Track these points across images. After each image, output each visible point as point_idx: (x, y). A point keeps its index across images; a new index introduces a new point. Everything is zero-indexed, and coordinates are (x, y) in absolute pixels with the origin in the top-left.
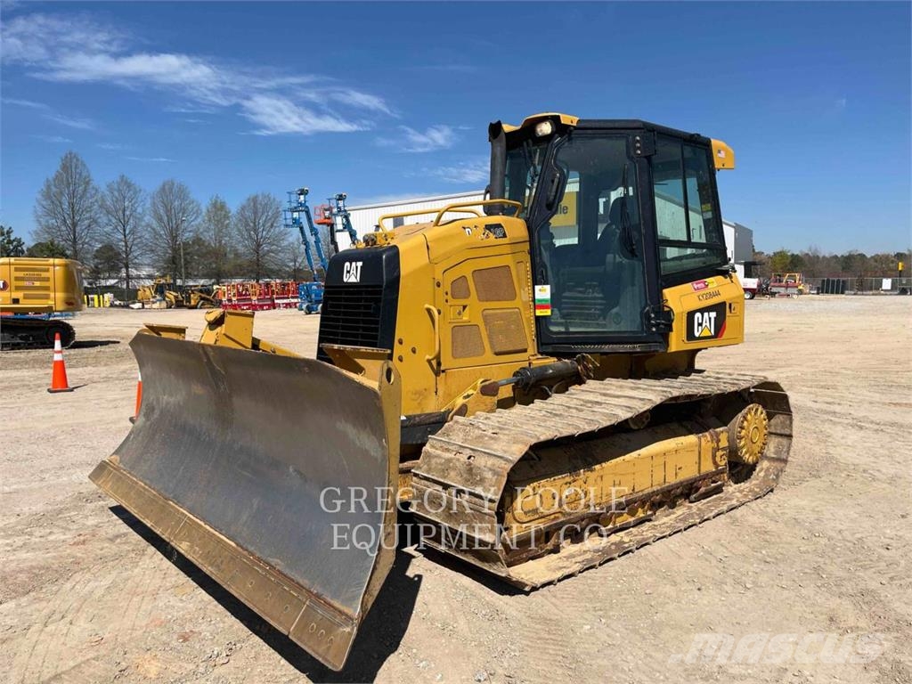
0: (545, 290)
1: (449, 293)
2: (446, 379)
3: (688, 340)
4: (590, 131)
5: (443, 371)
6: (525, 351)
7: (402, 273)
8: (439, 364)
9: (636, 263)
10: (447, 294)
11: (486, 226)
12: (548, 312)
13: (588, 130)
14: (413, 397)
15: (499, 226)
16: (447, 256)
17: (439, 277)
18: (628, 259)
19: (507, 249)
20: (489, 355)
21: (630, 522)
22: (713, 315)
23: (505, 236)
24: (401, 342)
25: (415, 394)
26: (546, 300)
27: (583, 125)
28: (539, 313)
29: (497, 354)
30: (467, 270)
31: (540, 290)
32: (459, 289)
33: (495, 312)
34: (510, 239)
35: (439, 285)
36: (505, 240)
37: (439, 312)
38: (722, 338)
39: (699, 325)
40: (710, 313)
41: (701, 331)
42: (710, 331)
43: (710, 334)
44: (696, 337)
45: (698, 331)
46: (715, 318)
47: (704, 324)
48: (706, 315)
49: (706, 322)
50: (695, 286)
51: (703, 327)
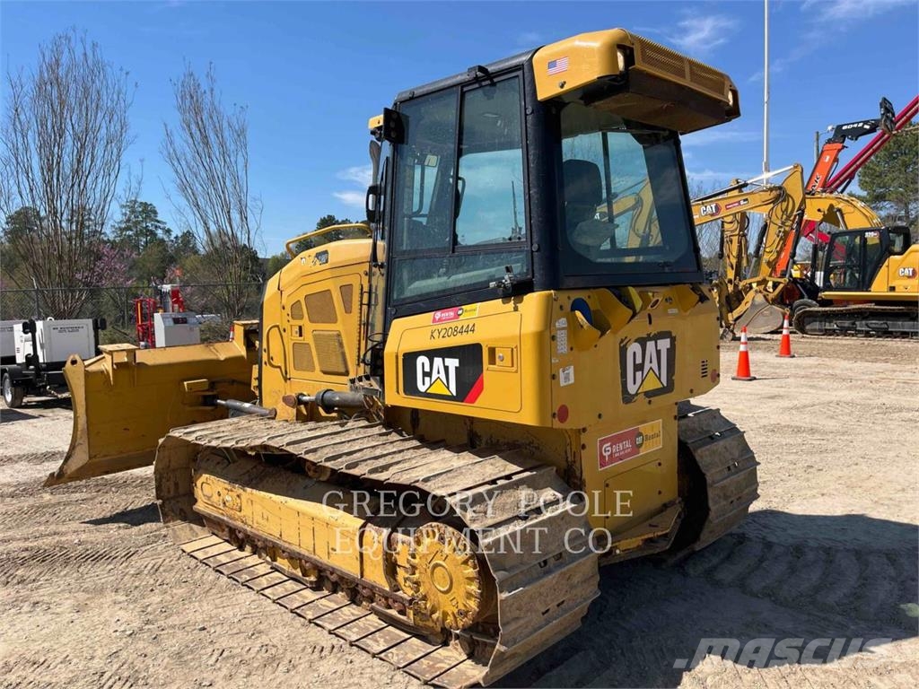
3: (405, 392)
5: (290, 379)
6: (346, 375)
8: (286, 372)
10: (288, 315)
11: (316, 254)
15: (326, 252)
16: (290, 284)
17: (284, 301)
19: (328, 274)
20: (318, 373)
22: (453, 363)
23: (327, 262)
24: (265, 351)
29: (325, 373)
30: (301, 295)
32: (296, 310)
33: (321, 333)
34: (331, 264)
35: (284, 308)
36: (327, 266)
37: (285, 330)
38: (475, 404)
39: (425, 374)
40: (446, 359)
41: (431, 385)
42: (448, 388)
43: (446, 392)
44: (420, 392)
45: (424, 384)
46: (456, 368)
47: (435, 376)
48: (438, 361)
49: (439, 373)
50: (438, 315)
51: (433, 379)
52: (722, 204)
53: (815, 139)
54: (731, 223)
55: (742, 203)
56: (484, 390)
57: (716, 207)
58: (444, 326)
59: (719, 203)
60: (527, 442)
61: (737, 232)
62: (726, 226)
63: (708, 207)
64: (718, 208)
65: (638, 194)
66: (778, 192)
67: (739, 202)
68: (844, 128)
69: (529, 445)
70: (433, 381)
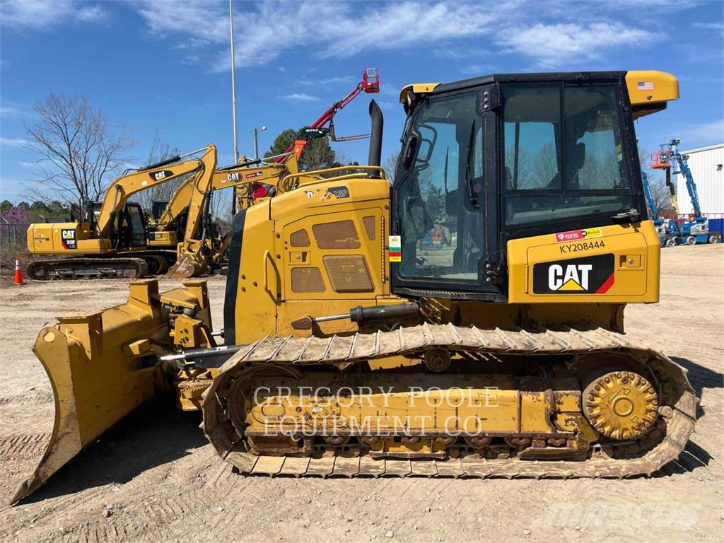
0: (397, 240)
1: (289, 242)
2: (286, 308)
3: (535, 291)
4: (444, 95)
5: (284, 301)
6: (372, 290)
7: (245, 228)
8: (279, 295)
9: (478, 215)
10: (286, 243)
11: (329, 189)
12: (398, 259)
13: (443, 94)
14: (255, 317)
15: (344, 188)
16: (288, 214)
17: (279, 229)
18: (471, 211)
19: (351, 207)
20: (329, 292)
21: (406, 455)
22: (586, 269)
23: (348, 196)
24: (244, 278)
25: (257, 316)
26: (397, 249)
27: (442, 89)
28: (392, 259)
29: (339, 291)
30: (308, 225)
31: (393, 240)
32: (298, 238)
33: (338, 257)
34: (353, 198)
35: (279, 236)
36: (347, 200)
37: (279, 257)
38: (606, 294)
39: (557, 277)
40: (579, 266)
41: (563, 285)
42: (580, 285)
43: (579, 288)
44: (552, 291)
45: (556, 284)
46: (589, 271)
47: (567, 277)
48: (571, 268)
49: (571, 275)
50: (561, 236)
51: (565, 281)
52: (244, 174)
53: (254, 134)
54: (242, 188)
55: (258, 174)
56: (614, 284)
57: (239, 175)
58: (572, 243)
59: (242, 173)
60: (579, 320)
61: (246, 196)
62: (237, 190)
63: (233, 175)
64: (240, 176)
65: (200, 160)
66: (283, 169)
67: (256, 174)
68: (307, 131)
69: (581, 322)
70: (565, 282)
